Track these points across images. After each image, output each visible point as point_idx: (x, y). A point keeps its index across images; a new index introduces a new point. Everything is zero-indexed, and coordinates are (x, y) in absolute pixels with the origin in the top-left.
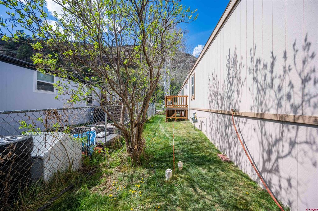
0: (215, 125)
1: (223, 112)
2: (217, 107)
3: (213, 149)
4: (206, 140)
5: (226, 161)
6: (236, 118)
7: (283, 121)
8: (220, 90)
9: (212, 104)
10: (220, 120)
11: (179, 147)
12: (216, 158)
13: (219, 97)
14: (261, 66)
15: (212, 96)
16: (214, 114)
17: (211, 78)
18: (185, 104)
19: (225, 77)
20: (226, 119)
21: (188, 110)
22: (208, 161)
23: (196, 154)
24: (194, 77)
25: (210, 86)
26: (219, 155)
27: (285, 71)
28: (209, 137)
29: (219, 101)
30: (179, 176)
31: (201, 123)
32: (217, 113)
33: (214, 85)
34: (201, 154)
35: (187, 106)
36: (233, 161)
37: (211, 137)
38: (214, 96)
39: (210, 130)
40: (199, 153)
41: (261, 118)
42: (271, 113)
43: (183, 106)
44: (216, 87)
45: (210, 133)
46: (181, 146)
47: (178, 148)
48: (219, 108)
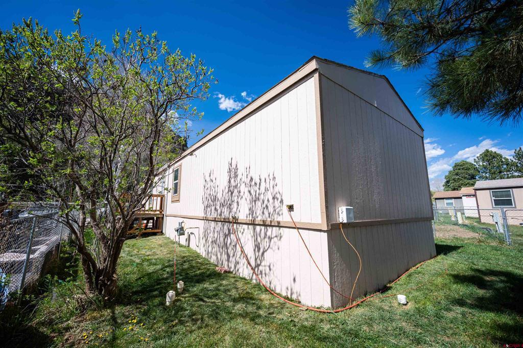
0: (211, 235)
1: (222, 220)
2: (215, 213)
3: (209, 264)
4: (198, 256)
5: (226, 272)
6: (235, 225)
7: (264, 225)
8: (219, 196)
9: (209, 209)
10: (218, 229)
11: (165, 271)
12: (215, 271)
13: (218, 204)
14: (253, 183)
15: (208, 200)
16: (210, 222)
17: (208, 179)
18: (158, 208)
19: (226, 183)
20: (225, 227)
21: (163, 218)
22: (207, 277)
23: (191, 273)
24: (179, 170)
25: (206, 188)
26: (217, 268)
27: (265, 191)
28: (202, 252)
29: (218, 207)
30: (182, 297)
31: (189, 235)
32: (215, 220)
33: (212, 188)
34: (198, 272)
35: (161, 211)
36: (232, 270)
37: (206, 251)
38: (212, 200)
39: (204, 242)
40: (195, 272)
41: (253, 224)
42: (259, 220)
43: (156, 211)
44: (214, 190)
45: (204, 246)
46: (168, 270)
47: (165, 273)
48: (217, 214)
